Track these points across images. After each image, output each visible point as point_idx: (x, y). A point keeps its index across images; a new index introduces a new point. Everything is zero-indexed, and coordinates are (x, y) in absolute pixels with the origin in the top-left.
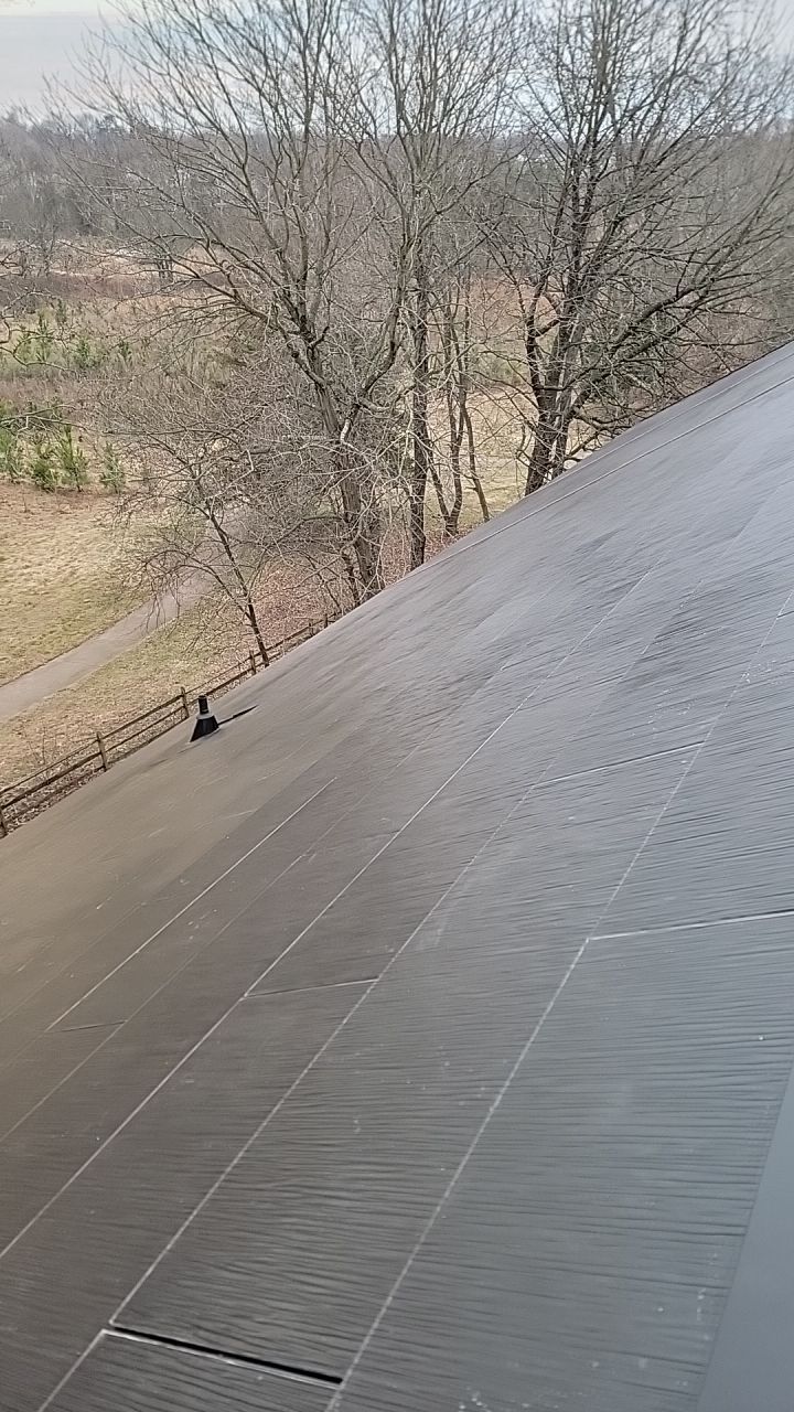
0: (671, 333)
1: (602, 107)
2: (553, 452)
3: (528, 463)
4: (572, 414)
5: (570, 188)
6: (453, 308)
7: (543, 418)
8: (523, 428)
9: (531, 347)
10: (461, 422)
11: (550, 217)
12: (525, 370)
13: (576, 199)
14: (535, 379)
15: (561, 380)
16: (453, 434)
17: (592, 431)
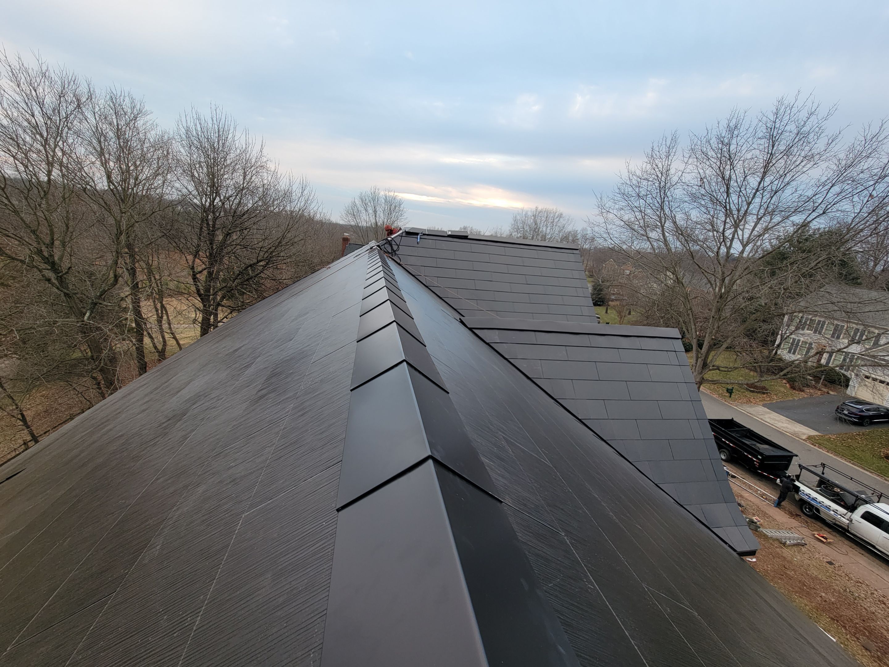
0: (257, 275)
1: (214, 194)
2: (212, 320)
3: (200, 325)
4: (219, 305)
5: (204, 220)
6: (150, 262)
7: (205, 306)
8: (195, 311)
9: (195, 278)
10: (162, 309)
11: (197, 230)
12: (193, 288)
13: (208, 224)
14: (198, 291)
15: (211, 291)
16: (158, 315)
17: (229, 311)
